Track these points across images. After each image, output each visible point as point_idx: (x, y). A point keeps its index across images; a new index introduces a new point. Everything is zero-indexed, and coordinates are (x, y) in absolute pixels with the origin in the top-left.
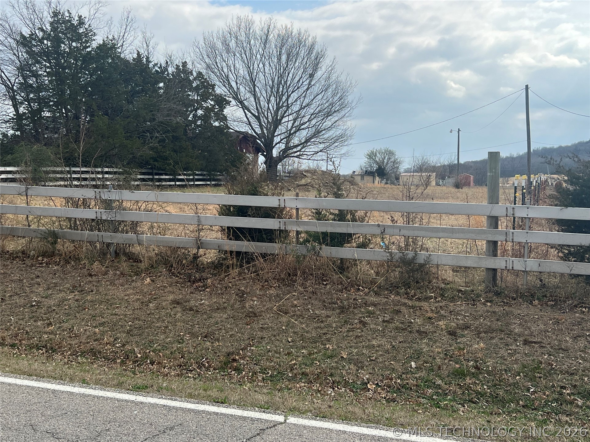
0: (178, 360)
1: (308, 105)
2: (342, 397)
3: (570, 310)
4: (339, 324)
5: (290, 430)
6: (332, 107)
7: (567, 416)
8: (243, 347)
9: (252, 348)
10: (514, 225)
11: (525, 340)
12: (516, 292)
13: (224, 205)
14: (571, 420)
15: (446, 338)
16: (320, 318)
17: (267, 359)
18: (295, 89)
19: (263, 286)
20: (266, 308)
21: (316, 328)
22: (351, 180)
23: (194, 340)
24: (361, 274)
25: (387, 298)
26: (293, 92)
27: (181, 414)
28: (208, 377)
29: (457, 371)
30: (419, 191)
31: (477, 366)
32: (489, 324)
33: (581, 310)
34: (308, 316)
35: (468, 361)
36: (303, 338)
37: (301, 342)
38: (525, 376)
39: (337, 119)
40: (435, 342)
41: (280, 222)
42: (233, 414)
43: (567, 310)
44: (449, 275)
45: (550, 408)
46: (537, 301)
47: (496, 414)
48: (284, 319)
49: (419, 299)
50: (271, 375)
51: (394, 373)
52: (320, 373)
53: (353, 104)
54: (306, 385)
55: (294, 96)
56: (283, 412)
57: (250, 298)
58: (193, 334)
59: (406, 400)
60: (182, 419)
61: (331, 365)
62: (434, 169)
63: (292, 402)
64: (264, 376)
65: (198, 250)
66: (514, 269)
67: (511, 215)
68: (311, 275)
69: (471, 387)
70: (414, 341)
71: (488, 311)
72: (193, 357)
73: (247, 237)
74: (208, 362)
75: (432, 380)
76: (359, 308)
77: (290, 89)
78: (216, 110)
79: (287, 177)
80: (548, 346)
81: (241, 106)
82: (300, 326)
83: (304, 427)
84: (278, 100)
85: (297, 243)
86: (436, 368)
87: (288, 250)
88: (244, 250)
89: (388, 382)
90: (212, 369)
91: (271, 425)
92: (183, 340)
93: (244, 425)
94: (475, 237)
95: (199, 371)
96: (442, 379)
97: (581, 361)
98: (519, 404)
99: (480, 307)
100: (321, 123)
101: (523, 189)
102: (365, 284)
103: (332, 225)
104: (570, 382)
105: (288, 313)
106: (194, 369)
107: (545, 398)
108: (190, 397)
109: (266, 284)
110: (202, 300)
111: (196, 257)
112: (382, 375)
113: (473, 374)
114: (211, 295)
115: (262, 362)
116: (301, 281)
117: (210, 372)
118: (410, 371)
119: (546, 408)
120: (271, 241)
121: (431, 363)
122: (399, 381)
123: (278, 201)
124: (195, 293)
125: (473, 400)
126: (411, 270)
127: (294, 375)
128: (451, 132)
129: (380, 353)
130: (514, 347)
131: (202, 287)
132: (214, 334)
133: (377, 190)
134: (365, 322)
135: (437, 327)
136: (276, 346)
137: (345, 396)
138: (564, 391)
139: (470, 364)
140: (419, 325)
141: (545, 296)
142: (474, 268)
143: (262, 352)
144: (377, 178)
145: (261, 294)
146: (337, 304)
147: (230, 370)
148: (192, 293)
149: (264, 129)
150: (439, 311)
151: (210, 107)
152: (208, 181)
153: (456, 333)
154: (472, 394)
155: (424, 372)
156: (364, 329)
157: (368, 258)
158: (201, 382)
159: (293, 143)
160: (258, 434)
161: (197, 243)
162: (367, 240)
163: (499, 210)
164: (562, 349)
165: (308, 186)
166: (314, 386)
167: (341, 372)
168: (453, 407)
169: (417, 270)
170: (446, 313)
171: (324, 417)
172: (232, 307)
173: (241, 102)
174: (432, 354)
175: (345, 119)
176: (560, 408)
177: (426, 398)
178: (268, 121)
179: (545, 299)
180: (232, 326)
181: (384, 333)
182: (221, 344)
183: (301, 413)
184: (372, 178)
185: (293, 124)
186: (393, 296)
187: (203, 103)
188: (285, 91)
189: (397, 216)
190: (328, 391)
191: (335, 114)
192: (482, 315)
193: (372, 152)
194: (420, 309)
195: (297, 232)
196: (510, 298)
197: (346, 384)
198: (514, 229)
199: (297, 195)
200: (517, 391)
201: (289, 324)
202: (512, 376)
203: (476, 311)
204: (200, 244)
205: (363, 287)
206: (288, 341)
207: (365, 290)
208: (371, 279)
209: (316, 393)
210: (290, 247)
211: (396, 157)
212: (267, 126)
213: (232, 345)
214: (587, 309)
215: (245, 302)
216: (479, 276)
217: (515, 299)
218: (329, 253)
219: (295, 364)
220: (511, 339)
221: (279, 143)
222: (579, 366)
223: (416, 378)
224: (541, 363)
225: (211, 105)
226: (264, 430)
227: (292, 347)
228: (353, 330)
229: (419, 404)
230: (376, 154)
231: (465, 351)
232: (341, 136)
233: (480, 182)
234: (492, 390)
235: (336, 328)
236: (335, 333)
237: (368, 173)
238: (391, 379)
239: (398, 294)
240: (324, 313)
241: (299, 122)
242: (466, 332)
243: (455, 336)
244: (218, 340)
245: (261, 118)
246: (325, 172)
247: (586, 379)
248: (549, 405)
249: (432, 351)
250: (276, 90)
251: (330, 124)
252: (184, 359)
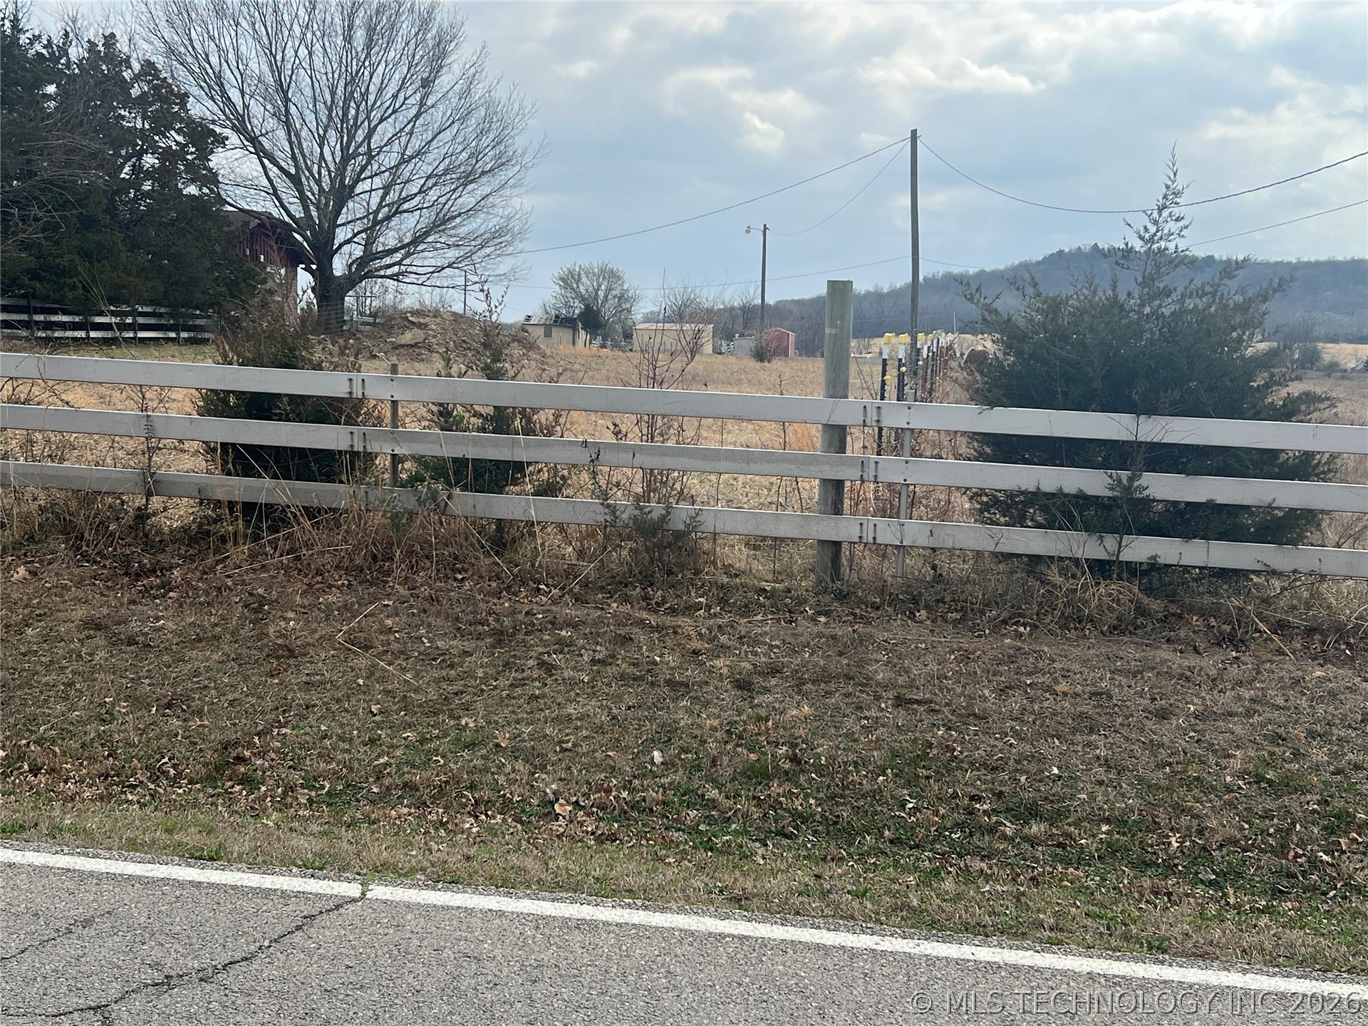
0: (101, 762)
1: (419, 154)
2: (495, 835)
3: (993, 631)
4: (491, 671)
5: (373, 916)
6: (477, 161)
7: (983, 858)
8: (260, 728)
9: (284, 731)
10: (879, 446)
11: (898, 698)
12: (882, 591)
13: (212, 391)
14: (991, 868)
15: (729, 696)
16: (447, 657)
17: (320, 755)
18: (386, 115)
19: (309, 585)
20: (317, 636)
21: (437, 681)
22: (521, 335)
23: (139, 714)
24: (543, 556)
25: (603, 609)
26: (381, 121)
27: (111, 888)
28: (175, 801)
29: (752, 767)
30: (677, 365)
31: (795, 755)
32: (822, 663)
33: (1016, 631)
34: (420, 654)
35: (776, 746)
36: (406, 705)
37: (402, 713)
38: (896, 775)
39: (487, 190)
40: (707, 704)
41: (352, 433)
42: (239, 884)
43: (987, 632)
44: (739, 556)
45: (947, 843)
46: (923, 612)
47: (833, 860)
48: (362, 662)
49: (673, 611)
50: (328, 792)
51: (615, 777)
52: (446, 782)
53: (527, 159)
54: (413, 811)
55: (385, 131)
56: (359, 874)
57: (279, 614)
58: (137, 699)
59: (641, 835)
60: (113, 901)
61: (472, 764)
62: (709, 315)
63: (379, 851)
64: (313, 794)
65: (147, 500)
66: (878, 541)
67: (874, 424)
68: (427, 557)
69: (781, 803)
70: (659, 705)
71: (821, 635)
72: (137, 754)
73: (272, 467)
74: (174, 767)
75: (698, 789)
76: (538, 633)
77: (375, 112)
78: (189, 157)
79: (369, 324)
80: (946, 710)
81: (252, 150)
82: (400, 675)
83: (409, 906)
84: (345, 139)
85: (395, 485)
86: (706, 762)
87: (372, 499)
88: (262, 499)
89: (601, 798)
90: (186, 781)
91: (329, 905)
92: (112, 714)
93: (265, 908)
94: (796, 473)
95: (152, 786)
96: (720, 787)
97: (1013, 741)
98: (882, 836)
99: (804, 627)
100: (449, 200)
101: (900, 366)
102: (553, 578)
103: (476, 442)
104: (990, 785)
105: (371, 648)
106: (141, 782)
107: (937, 822)
108: (133, 847)
109: (318, 580)
110: (158, 619)
111: (142, 516)
112: (588, 783)
113: (786, 773)
114: (181, 605)
115: (308, 762)
116: (403, 574)
117: (180, 788)
118: (651, 770)
119: (940, 843)
120: (329, 478)
121: (696, 753)
122: (625, 794)
123: (348, 383)
124: (140, 603)
125: (786, 831)
126: (655, 545)
127: (384, 789)
128: (748, 232)
129: (585, 733)
130: (873, 713)
131: (159, 588)
132: (189, 698)
133: (583, 362)
134: (551, 665)
135: (710, 672)
136: (342, 726)
137: (502, 833)
138: (978, 806)
139: (780, 752)
140: (672, 668)
141: (942, 601)
142: (792, 540)
143: (307, 738)
144: (582, 334)
145: (306, 602)
146: (488, 625)
147: (230, 783)
148: (133, 602)
149: (312, 208)
150: (716, 636)
151: (174, 148)
152: (171, 330)
153: (751, 683)
154: (783, 818)
155: (681, 772)
156: (549, 681)
157: (558, 517)
158: (158, 814)
159: (384, 245)
160: (299, 928)
161: (146, 483)
162: (558, 479)
163: (847, 411)
164: (975, 715)
165: (420, 347)
166: (430, 813)
167: (494, 779)
168: (741, 847)
169: (670, 545)
170: (730, 639)
171: (453, 881)
172: (233, 634)
173: (254, 140)
174: (698, 732)
175: (507, 192)
176: (969, 843)
177: (683, 831)
178: (321, 189)
179: (942, 608)
180: (234, 681)
181: (593, 687)
182: (206, 722)
183: (400, 875)
184: (570, 332)
185: (383, 198)
186: (615, 605)
187: (157, 138)
188: (362, 117)
189: (627, 423)
190: (463, 822)
191: (484, 179)
192: (809, 643)
193: (571, 273)
194: (675, 632)
195: (394, 456)
196: (867, 606)
197: (506, 806)
198: (879, 454)
199: (394, 369)
200: (879, 808)
201: (372, 674)
202: (870, 775)
203: (795, 634)
204: (152, 484)
205: (547, 585)
206: (372, 712)
207: (553, 591)
208: (566, 566)
209: (436, 829)
210: (375, 494)
211: (625, 287)
212: (319, 200)
213: (235, 725)
214: (1028, 629)
215: (266, 624)
216: (802, 558)
217: (878, 609)
218: (470, 507)
219: (387, 765)
220: (868, 694)
221: (348, 241)
222: (1010, 752)
223: (663, 786)
224: (930, 746)
225: (178, 143)
226: (312, 917)
227: (379, 726)
228: (522, 682)
229: (668, 844)
230: (579, 275)
231: (770, 723)
232: (498, 233)
233: (809, 348)
234: (826, 808)
235: (485, 680)
236: (482, 690)
237: (563, 321)
238: (608, 791)
239: (626, 599)
240: (457, 647)
241: (397, 194)
242: (773, 682)
243: (749, 690)
244: (200, 713)
245: (303, 179)
246: (461, 316)
247: (1023, 779)
248: (945, 836)
249: (700, 727)
250: (340, 113)
251: (472, 201)
252: (115, 759)
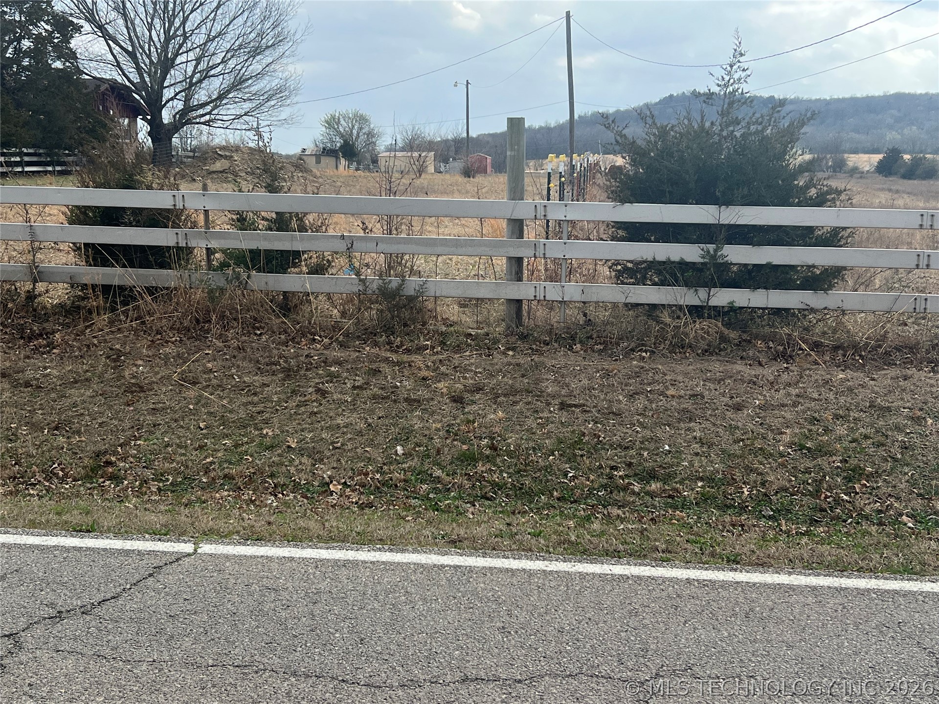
0: (10, 469)
1: (220, 34)
2: (289, 507)
3: (625, 356)
4: (282, 396)
5: (203, 564)
6: (262, 39)
7: (619, 507)
8: (122, 441)
9: (139, 442)
10: (547, 233)
11: (561, 404)
12: (550, 332)
13: (76, 206)
14: (624, 514)
15: (448, 407)
16: (252, 388)
17: (165, 458)
18: (195, 7)
19: (152, 341)
20: (159, 376)
21: (245, 405)
22: (299, 163)
23: (36, 434)
24: (317, 317)
25: (359, 351)
26: (192, 12)
27: (18, 554)
28: (63, 493)
29: (464, 454)
30: (406, 181)
31: (493, 444)
32: (510, 382)
33: (640, 355)
34: (232, 386)
35: (480, 440)
36: (224, 422)
37: (222, 427)
38: (561, 455)
39: (270, 60)
40: (432, 414)
41: (177, 234)
42: (108, 547)
43: (621, 357)
44: (452, 312)
45: (596, 498)
46: (578, 346)
47: (519, 513)
48: (192, 393)
49: (408, 351)
50: (171, 483)
51: (371, 465)
52: (253, 473)
53: (297, 36)
54: (231, 493)
55: (195, 18)
56: (192, 537)
57: (132, 362)
58: (33, 424)
59: (390, 503)
60: (19, 562)
61: (271, 460)
62: (430, 146)
63: (207, 521)
64: (161, 485)
65: (34, 286)
66: (547, 298)
67: (542, 218)
68: (235, 319)
69: (484, 477)
70: (400, 415)
71: (509, 364)
72: (35, 463)
73: (121, 260)
74: (62, 470)
75: (427, 470)
76: (315, 370)
77: (187, 5)
78: (56, 41)
79: (189, 157)
80: (594, 410)
81: (100, 34)
82: (217, 401)
83: (227, 557)
84: (167, 25)
85: (209, 270)
86: (433, 452)
87: (193, 280)
88: (116, 282)
89: (361, 479)
90: (71, 479)
91: (171, 559)
92: (16, 435)
93: (126, 563)
94: (490, 253)
95: (47, 484)
96: (442, 468)
97: (638, 429)
98: (552, 496)
99: (498, 358)
100: (243, 67)
101: (560, 177)
102: (324, 331)
103: (265, 238)
104: (624, 459)
105: (198, 383)
106: (39, 481)
107: (588, 485)
108: (33, 526)
109: (158, 338)
110: (45, 368)
111: (31, 296)
112: (352, 469)
113: (487, 457)
114: (62, 359)
115: (156, 463)
116: (218, 331)
117: (67, 484)
118: (395, 459)
119: (591, 498)
120: (162, 266)
121: (426, 446)
122: (378, 476)
123: (172, 198)
124: (33, 358)
125: (488, 495)
126: (395, 306)
127: (210, 479)
128: (456, 86)
129: (349, 436)
130: (545, 415)
131: (45, 346)
132: (70, 422)
133: (342, 180)
134: (325, 391)
135: (434, 391)
136: (179, 437)
137: (294, 505)
138: (616, 473)
139: (483, 443)
140: (408, 390)
141: (591, 337)
142: (489, 299)
143: (155, 447)
144: (343, 161)
145: (150, 354)
146: (280, 365)
147: (102, 480)
148: (28, 357)
149: (145, 75)
150: (438, 367)
151: (44, 34)
152: (49, 166)
153: (462, 398)
154: (485, 487)
155: (416, 459)
156: (324, 402)
157: (327, 289)
158: (51, 502)
159: (198, 100)
160: (150, 575)
161: (32, 273)
162: (325, 262)
163: (523, 209)
164: (613, 413)
165: (226, 173)
166: (243, 494)
167: (287, 470)
168: (458, 507)
169: (405, 306)
170: (448, 369)
171: (258, 539)
172: (99, 377)
173: (101, 27)
174: (427, 432)
175: (284, 61)
176: (610, 497)
177: (418, 498)
178: (151, 62)
179: (591, 342)
180: (102, 409)
181: (354, 405)
182: (83, 439)
183: (222, 537)
184: (334, 159)
185: (196, 67)
186: (368, 348)
187: (31, 27)
188: (178, 9)
189: (372, 222)
190: (267, 499)
191: (267, 52)
192: (501, 370)
193: (333, 117)
194: (410, 366)
195: (208, 249)
196: (540, 343)
197: (296, 487)
198: (547, 238)
199: (205, 188)
200: (550, 478)
201: (199, 401)
202: (543, 456)
203: (492, 364)
204: (37, 274)
205: (320, 336)
206: (200, 427)
207: (325, 340)
208: (333, 323)
209: (248, 505)
210: (196, 276)
211: (372, 126)
212: (150, 69)
213: (104, 439)
214: (648, 354)
215: (122, 369)
216: (497, 311)
217: (548, 344)
218: (263, 283)
219: (212, 463)
220: (542, 402)
221: (172, 99)
222: (636, 437)
223: (404, 469)
224: (584, 434)
225: (46, 31)
226: (160, 567)
227: (205, 436)
228: (305, 403)
229: (408, 507)
230: (339, 120)
231: (476, 424)
232: (280, 90)
233: (499, 168)
234: (514, 479)
235: (279, 402)
236: (277, 410)
237: (328, 152)
238: (366, 474)
239: (376, 344)
240: (258, 381)
241: (206, 63)
242: (478, 397)
243: (461, 403)
244: (79, 433)
245: (138, 55)
246: (255, 150)
247: (645, 454)
248: (594, 494)
249: (428, 429)
250: (162, 7)
251: (260, 68)
252: (20, 466)
